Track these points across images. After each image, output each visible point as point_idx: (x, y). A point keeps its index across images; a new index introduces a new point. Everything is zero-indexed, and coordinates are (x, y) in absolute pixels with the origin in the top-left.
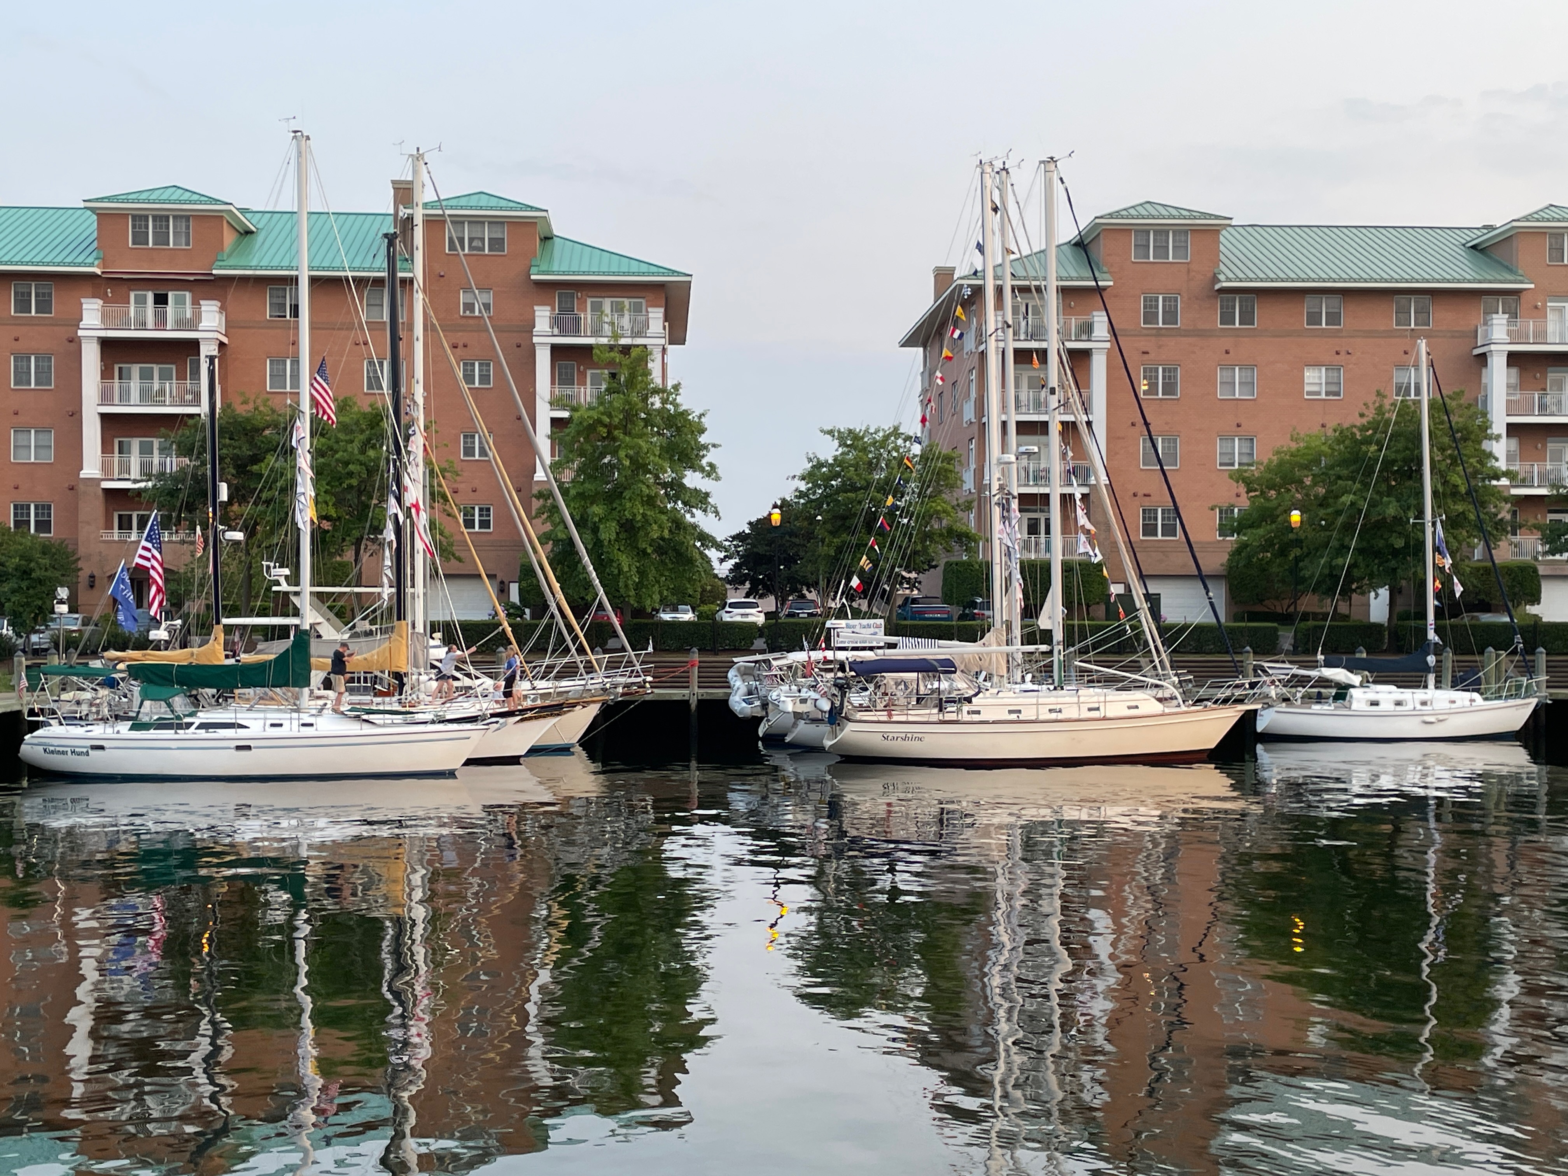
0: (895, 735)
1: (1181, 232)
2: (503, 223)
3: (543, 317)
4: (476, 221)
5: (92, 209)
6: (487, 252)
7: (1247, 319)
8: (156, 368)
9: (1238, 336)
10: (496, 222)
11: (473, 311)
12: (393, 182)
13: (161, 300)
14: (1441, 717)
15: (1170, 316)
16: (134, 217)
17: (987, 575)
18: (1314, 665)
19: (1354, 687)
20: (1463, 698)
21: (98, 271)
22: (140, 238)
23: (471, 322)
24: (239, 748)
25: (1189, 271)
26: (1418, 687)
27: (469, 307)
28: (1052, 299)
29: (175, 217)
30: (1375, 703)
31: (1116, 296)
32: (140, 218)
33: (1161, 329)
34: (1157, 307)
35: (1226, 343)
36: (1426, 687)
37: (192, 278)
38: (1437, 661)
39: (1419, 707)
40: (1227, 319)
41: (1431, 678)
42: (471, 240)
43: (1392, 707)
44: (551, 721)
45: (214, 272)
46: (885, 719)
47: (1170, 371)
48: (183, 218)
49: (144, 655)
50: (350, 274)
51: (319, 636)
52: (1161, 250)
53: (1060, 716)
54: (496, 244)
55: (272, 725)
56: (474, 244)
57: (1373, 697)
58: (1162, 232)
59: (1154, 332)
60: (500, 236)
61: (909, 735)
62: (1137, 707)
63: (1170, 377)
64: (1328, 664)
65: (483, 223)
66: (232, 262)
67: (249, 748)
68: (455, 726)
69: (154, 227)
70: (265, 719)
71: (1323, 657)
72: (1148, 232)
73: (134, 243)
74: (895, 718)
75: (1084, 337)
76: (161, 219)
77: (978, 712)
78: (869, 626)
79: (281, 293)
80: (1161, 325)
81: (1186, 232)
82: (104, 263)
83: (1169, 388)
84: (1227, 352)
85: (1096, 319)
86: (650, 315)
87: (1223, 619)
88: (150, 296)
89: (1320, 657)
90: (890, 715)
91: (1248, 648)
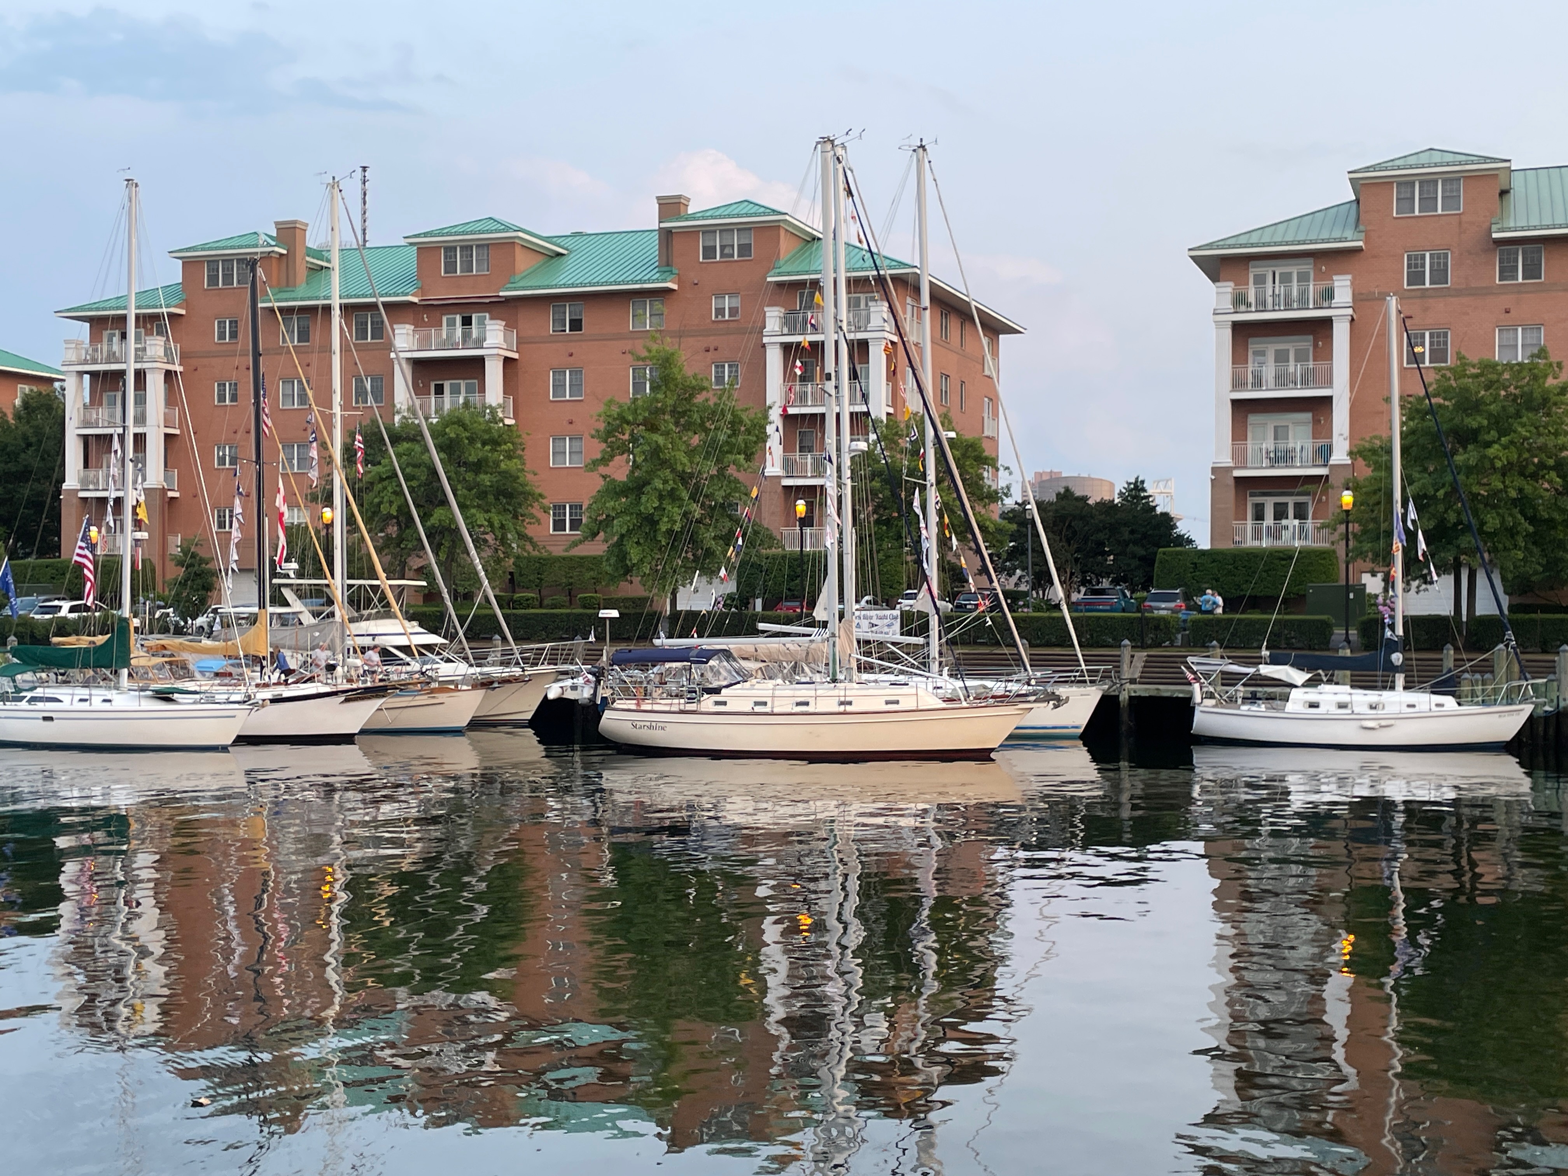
0: (643, 724)
1: (1450, 180)
2: (750, 229)
3: (773, 318)
4: (726, 229)
5: (411, 244)
6: (736, 257)
7: (1532, 272)
8: (463, 384)
9: (1519, 292)
10: (744, 229)
11: (724, 316)
12: (658, 198)
13: (467, 321)
14: (1383, 723)
15: (1440, 275)
16: (446, 248)
18: (1257, 661)
19: (1296, 687)
20: (1424, 700)
21: (415, 300)
22: (450, 267)
23: (721, 326)
24: (45, 719)
25: (1460, 223)
26: (1384, 688)
27: (720, 311)
29: (478, 246)
30: (1314, 705)
31: (1374, 257)
32: (450, 250)
33: (1427, 289)
34: (1423, 266)
35: (1506, 300)
36: (1392, 688)
37: (487, 301)
38: (1405, 659)
40: (1508, 272)
41: (1400, 679)
42: (723, 247)
43: (1334, 710)
45: (501, 294)
46: (634, 707)
47: (1438, 336)
48: (485, 246)
49: (78, 640)
52: (1428, 202)
54: (744, 249)
55: (81, 700)
56: (727, 251)
58: (1428, 182)
59: (1419, 293)
60: (747, 242)
61: (654, 724)
62: (897, 702)
63: (1439, 343)
64: (1274, 661)
65: (733, 230)
66: (521, 284)
67: (51, 719)
69: (461, 257)
70: (73, 695)
71: (1268, 653)
72: (1413, 183)
73: (446, 272)
74: (644, 707)
75: (1326, 304)
76: (467, 248)
77: (725, 703)
79: (562, 309)
80: (1427, 285)
81: (1459, 179)
82: (422, 290)
84: (1507, 312)
85: (1336, 284)
86: (872, 309)
88: (458, 319)
89: (1265, 653)
90: (638, 704)
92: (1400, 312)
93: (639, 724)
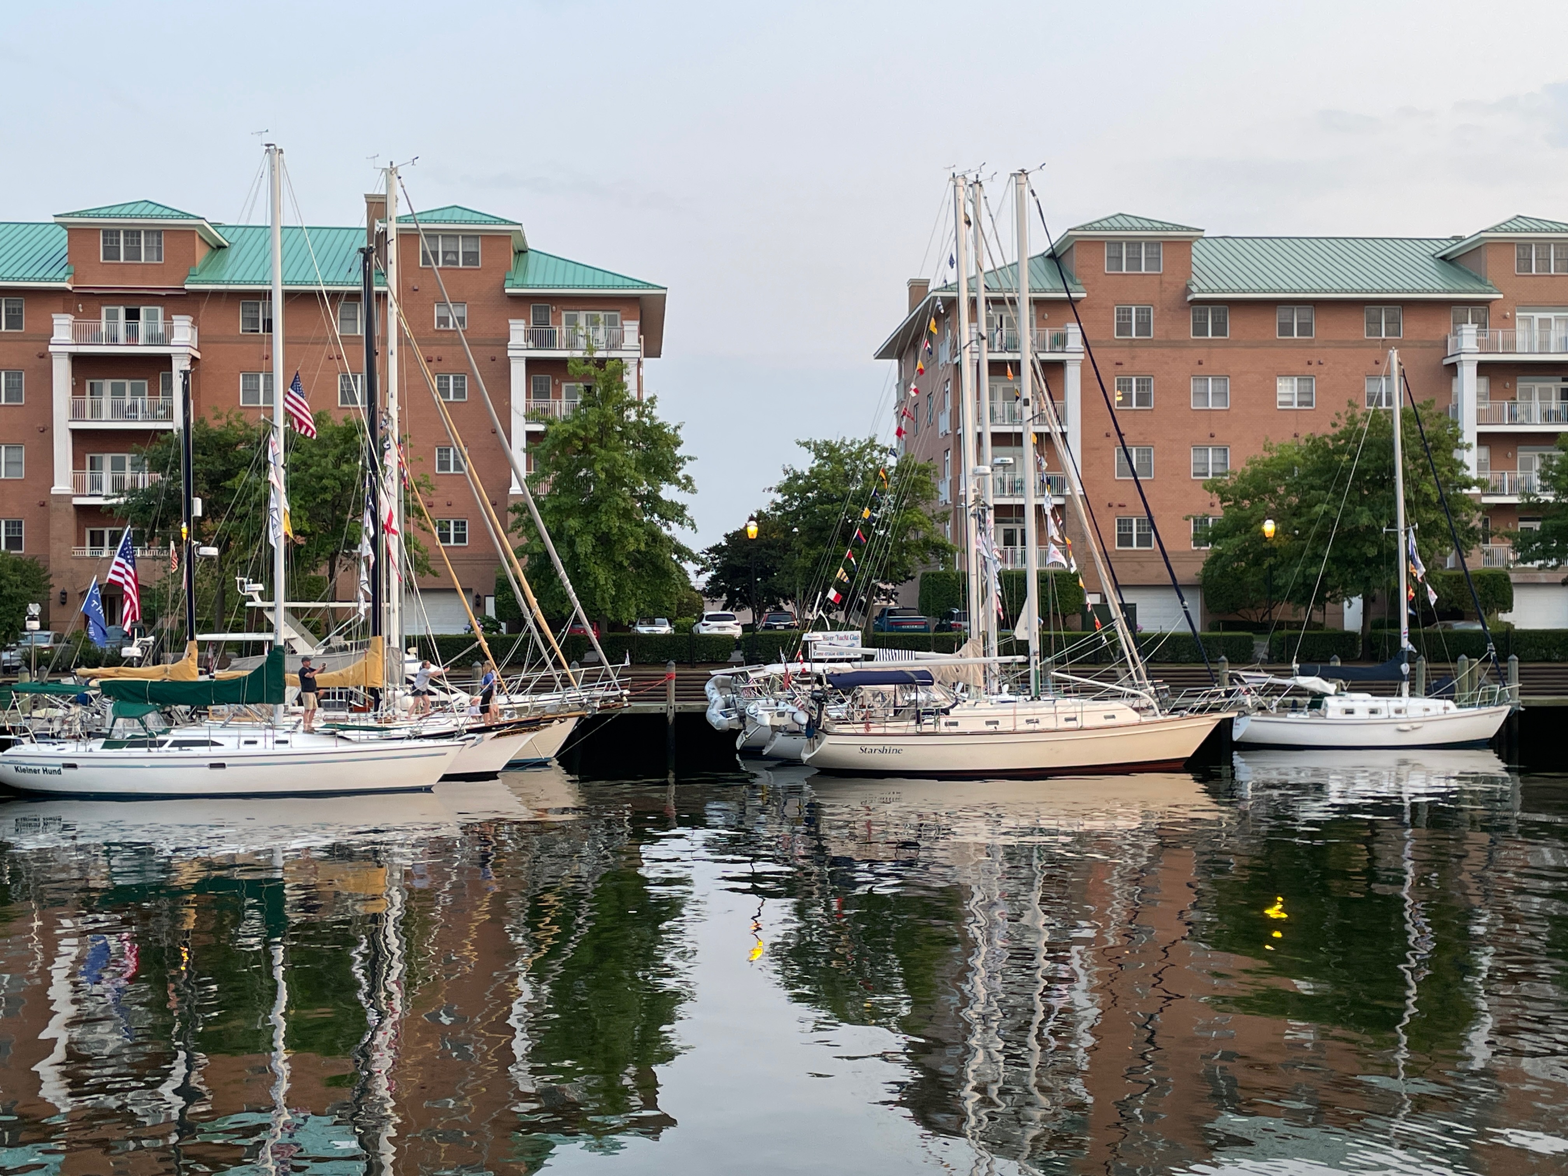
0: (873, 748)
1: (1154, 243)
2: (477, 237)
3: (518, 331)
4: (450, 235)
5: (63, 225)
6: (461, 265)
7: (1219, 329)
8: (128, 383)
9: (1210, 347)
10: (470, 236)
11: (447, 325)
12: (367, 196)
13: (132, 315)
14: (1416, 725)
15: (1144, 327)
16: (105, 233)
17: (964, 586)
18: (1290, 674)
19: (1329, 695)
20: (1436, 705)
21: (70, 287)
22: (111, 253)
23: (445, 335)
24: (212, 766)
25: (1161, 283)
26: (1392, 695)
27: (444, 320)
28: (1025, 310)
29: (146, 232)
30: (1350, 712)
31: (1089, 308)
32: (111, 234)
33: (1134, 340)
34: (1130, 318)
35: (1200, 353)
36: (1400, 695)
37: (164, 293)
38: (1411, 669)
39: (1393, 715)
40: (1200, 329)
41: (1405, 687)
42: (445, 253)
43: (1366, 715)
44: (528, 737)
45: (187, 287)
46: (863, 731)
47: (1143, 382)
48: (156, 232)
49: (117, 671)
50: (324, 288)
51: (294, 652)
52: (1134, 262)
53: (1038, 727)
54: (471, 257)
55: (247, 742)
56: (448, 258)
57: (1349, 705)
58: (1134, 244)
59: (1127, 343)
60: (474, 249)
61: (887, 747)
62: (1113, 717)
63: (1143, 388)
64: (1303, 673)
65: (457, 237)
66: (204, 277)
67: (223, 766)
68: (431, 742)
69: (126, 242)
70: (239, 736)
71: (1298, 666)
72: (1121, 244)
73: (105, 259)
74: (872, 731)
75: (1058, 349)
76: (133, 234)
77: (956, 724)
78: (846, 638)
79: (254, 308)
80: (1134, 336)
81: (1158, 244)
82: (75, 278)
83: (1143, 399)
84: (1200, 363)
85: (1070, 330)
86: (626, 328)
87: (1198, 629)
88: (122, 311)
89: (1296, 666)
90: (868, 728)
91: (1223, 657)
92: (1400, 364)
93: (869, 747)
